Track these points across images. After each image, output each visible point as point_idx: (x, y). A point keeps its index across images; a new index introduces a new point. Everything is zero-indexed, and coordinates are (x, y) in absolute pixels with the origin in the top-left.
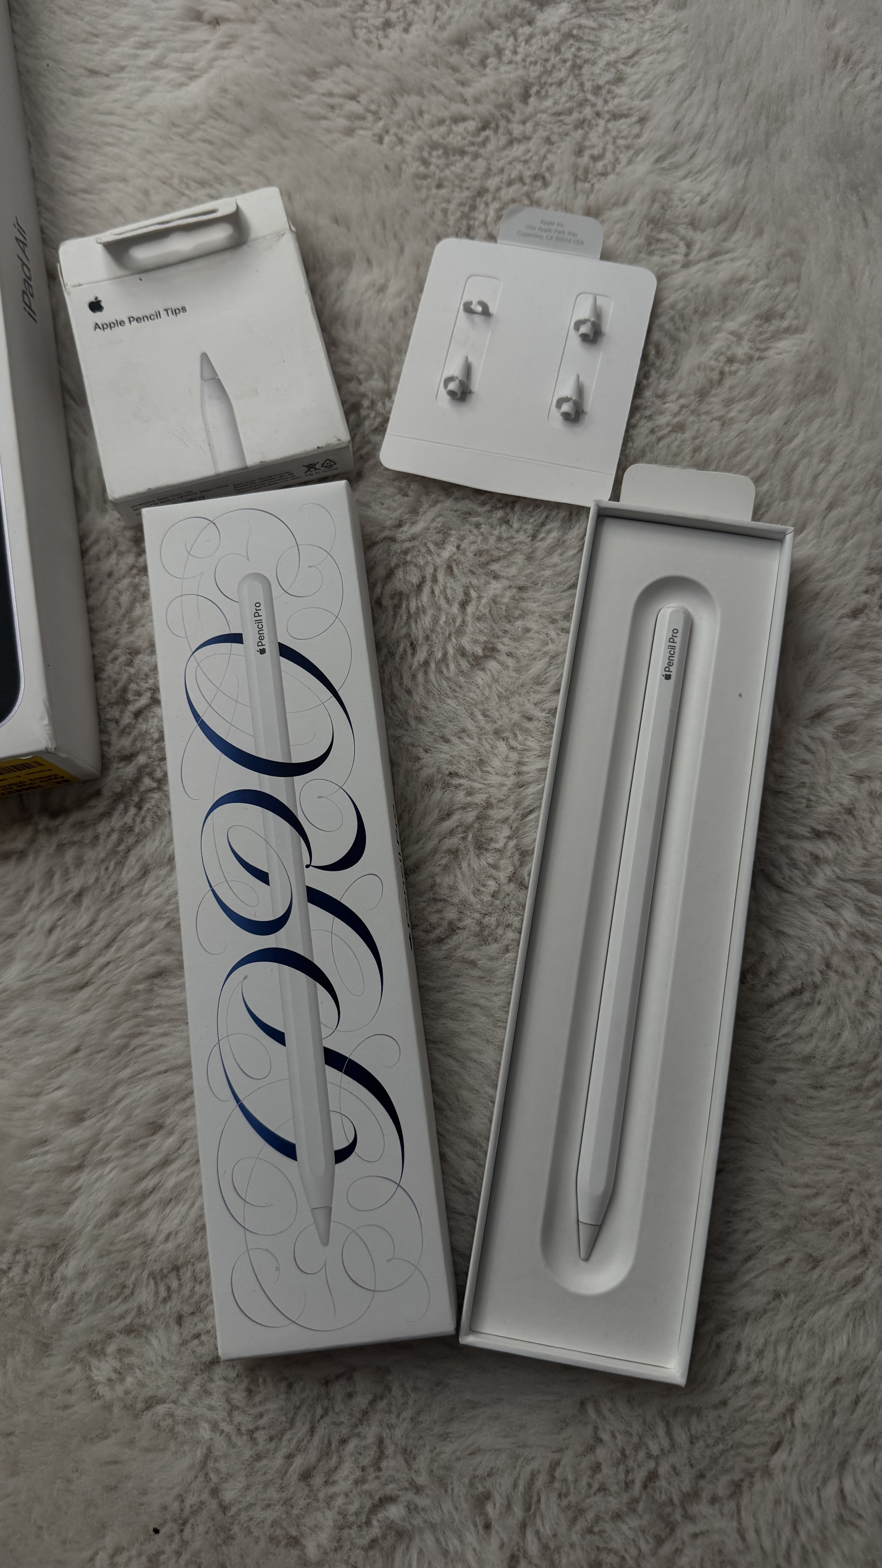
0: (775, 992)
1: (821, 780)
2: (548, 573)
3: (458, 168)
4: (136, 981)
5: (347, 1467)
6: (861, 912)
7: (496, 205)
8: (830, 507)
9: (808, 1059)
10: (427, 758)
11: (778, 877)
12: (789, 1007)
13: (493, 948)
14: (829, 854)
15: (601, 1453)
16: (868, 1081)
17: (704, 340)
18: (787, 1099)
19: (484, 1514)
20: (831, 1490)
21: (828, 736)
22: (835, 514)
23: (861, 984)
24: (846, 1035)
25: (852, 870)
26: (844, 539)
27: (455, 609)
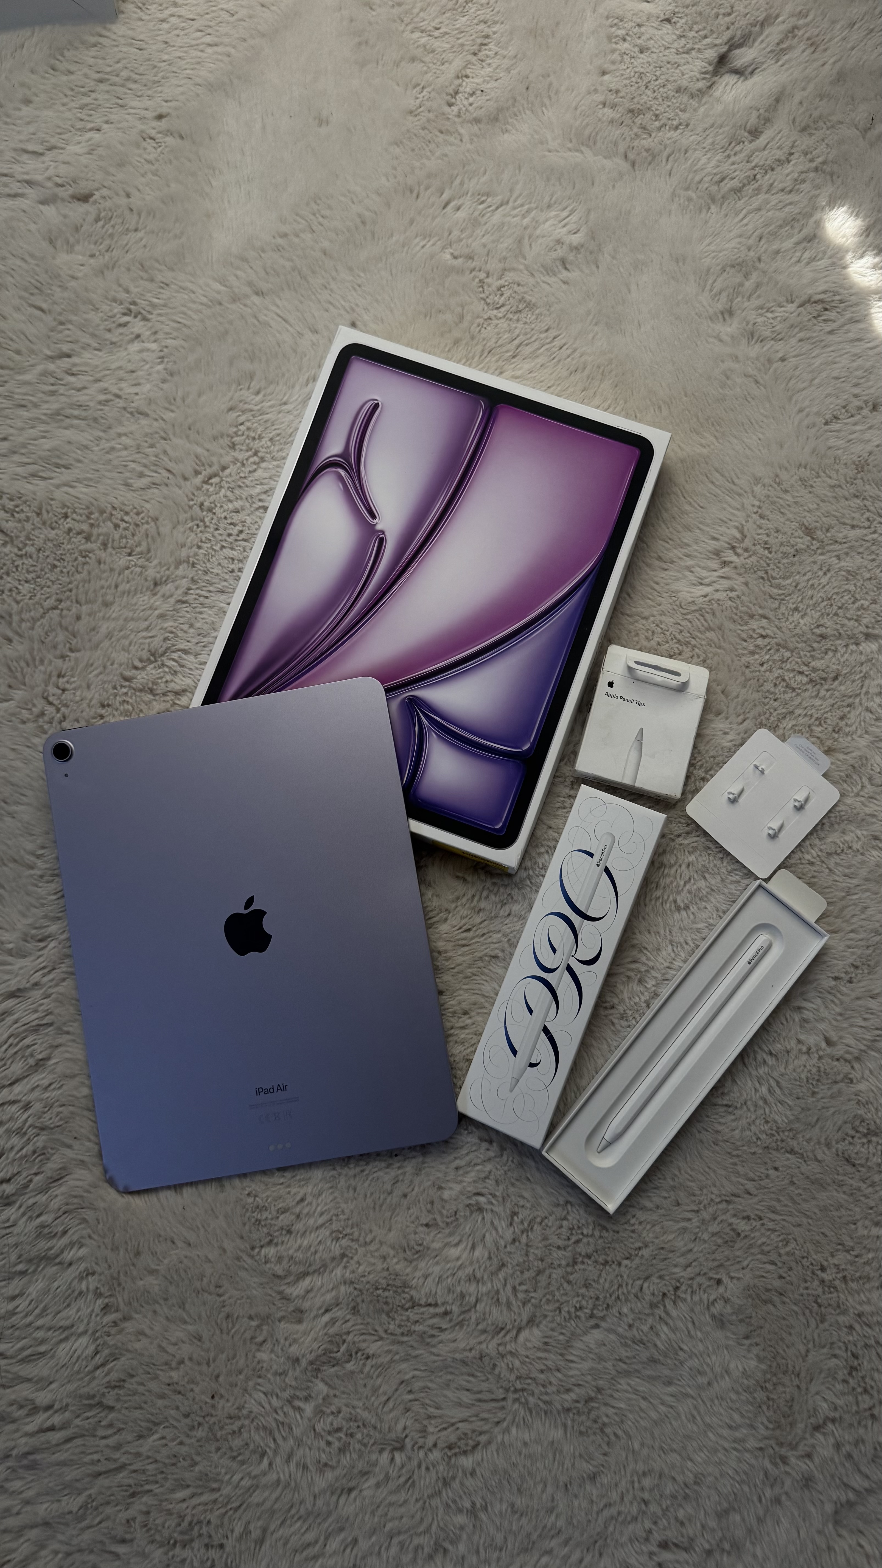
0: (720, 1101)
1: (784, 1034)
2: (726, 891)
3: (787, 696)
4: (486, 955)
5: (473, 1174)
6: (770, 1091)
7: (794, 723)
8: (852, 931)
9: (717, 1132)
10: (638, 936)
11: (746, 1061)
12: (722, 1109)
13: (624, 1023)
14: (770, 1063)
15: (565, 1223)
16: (735, 1153)
17: (844, 832)
18: (701, 1141)
19: (512, 1218)
20: (639, 1282)
21: (797, 1019)
22: (852, 935)
23: (753, 1117)
24: (737, 1131)
25: (775, 1074)
26: (849, 947)
27: (682, 883)
